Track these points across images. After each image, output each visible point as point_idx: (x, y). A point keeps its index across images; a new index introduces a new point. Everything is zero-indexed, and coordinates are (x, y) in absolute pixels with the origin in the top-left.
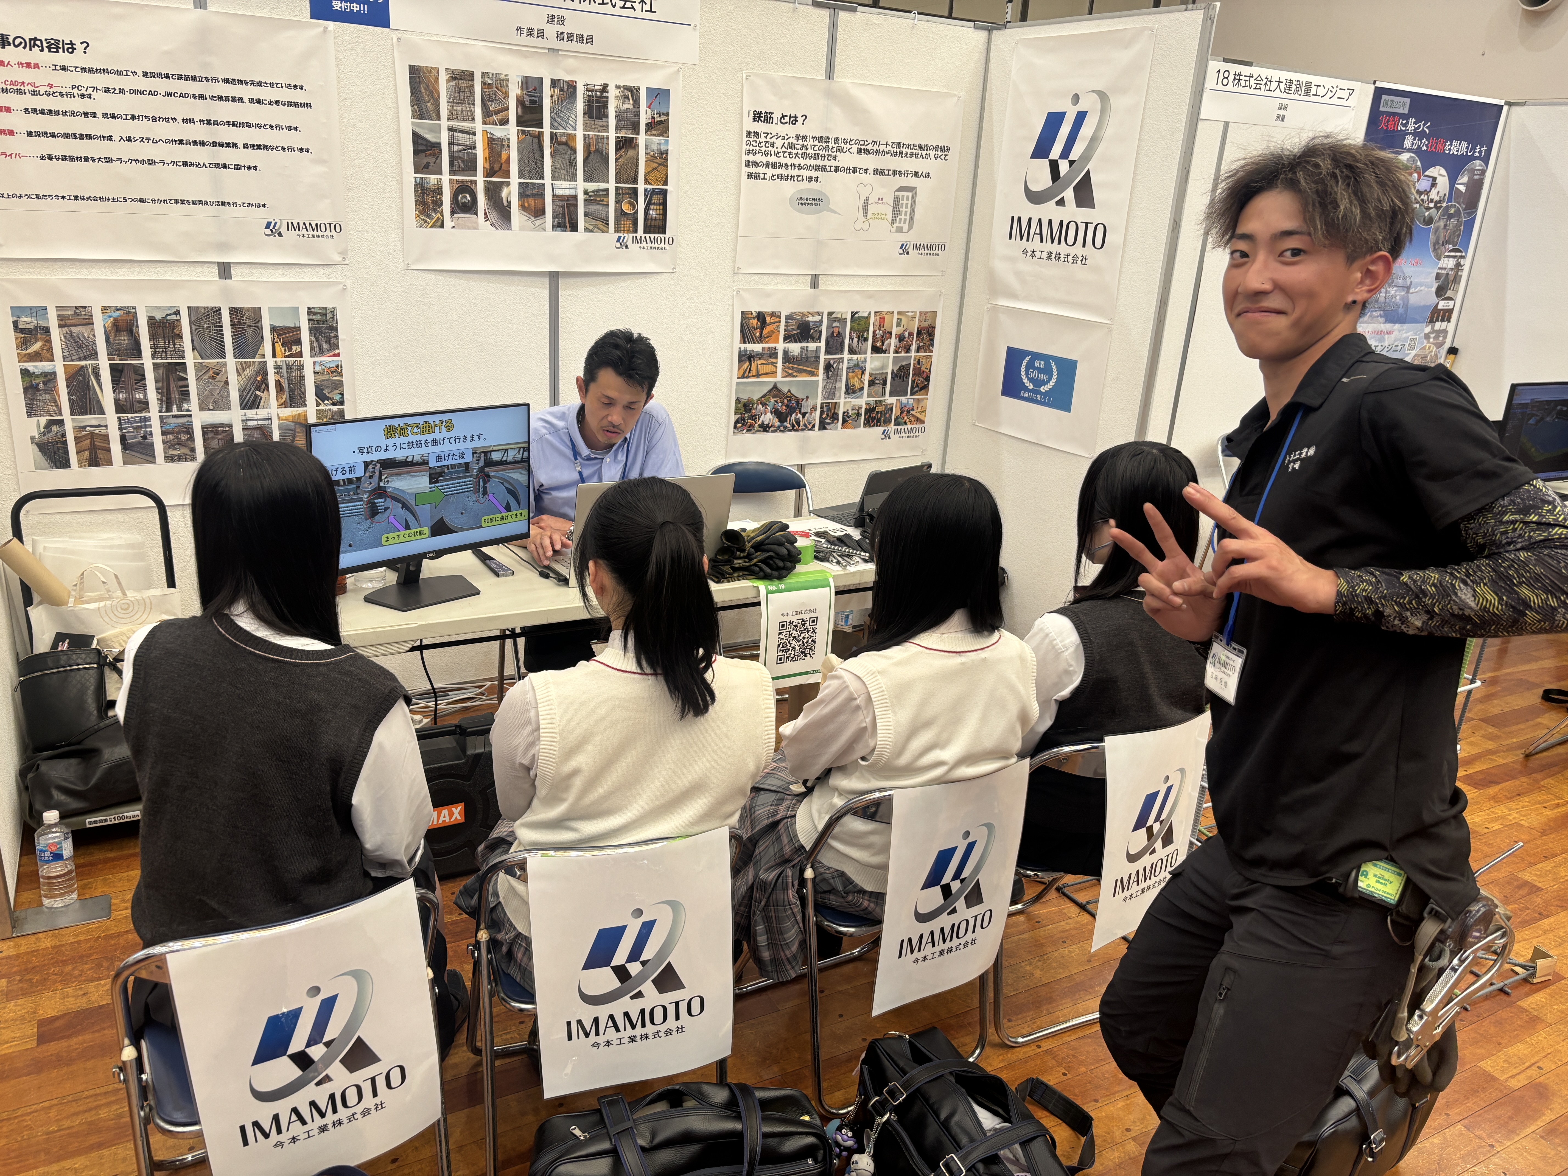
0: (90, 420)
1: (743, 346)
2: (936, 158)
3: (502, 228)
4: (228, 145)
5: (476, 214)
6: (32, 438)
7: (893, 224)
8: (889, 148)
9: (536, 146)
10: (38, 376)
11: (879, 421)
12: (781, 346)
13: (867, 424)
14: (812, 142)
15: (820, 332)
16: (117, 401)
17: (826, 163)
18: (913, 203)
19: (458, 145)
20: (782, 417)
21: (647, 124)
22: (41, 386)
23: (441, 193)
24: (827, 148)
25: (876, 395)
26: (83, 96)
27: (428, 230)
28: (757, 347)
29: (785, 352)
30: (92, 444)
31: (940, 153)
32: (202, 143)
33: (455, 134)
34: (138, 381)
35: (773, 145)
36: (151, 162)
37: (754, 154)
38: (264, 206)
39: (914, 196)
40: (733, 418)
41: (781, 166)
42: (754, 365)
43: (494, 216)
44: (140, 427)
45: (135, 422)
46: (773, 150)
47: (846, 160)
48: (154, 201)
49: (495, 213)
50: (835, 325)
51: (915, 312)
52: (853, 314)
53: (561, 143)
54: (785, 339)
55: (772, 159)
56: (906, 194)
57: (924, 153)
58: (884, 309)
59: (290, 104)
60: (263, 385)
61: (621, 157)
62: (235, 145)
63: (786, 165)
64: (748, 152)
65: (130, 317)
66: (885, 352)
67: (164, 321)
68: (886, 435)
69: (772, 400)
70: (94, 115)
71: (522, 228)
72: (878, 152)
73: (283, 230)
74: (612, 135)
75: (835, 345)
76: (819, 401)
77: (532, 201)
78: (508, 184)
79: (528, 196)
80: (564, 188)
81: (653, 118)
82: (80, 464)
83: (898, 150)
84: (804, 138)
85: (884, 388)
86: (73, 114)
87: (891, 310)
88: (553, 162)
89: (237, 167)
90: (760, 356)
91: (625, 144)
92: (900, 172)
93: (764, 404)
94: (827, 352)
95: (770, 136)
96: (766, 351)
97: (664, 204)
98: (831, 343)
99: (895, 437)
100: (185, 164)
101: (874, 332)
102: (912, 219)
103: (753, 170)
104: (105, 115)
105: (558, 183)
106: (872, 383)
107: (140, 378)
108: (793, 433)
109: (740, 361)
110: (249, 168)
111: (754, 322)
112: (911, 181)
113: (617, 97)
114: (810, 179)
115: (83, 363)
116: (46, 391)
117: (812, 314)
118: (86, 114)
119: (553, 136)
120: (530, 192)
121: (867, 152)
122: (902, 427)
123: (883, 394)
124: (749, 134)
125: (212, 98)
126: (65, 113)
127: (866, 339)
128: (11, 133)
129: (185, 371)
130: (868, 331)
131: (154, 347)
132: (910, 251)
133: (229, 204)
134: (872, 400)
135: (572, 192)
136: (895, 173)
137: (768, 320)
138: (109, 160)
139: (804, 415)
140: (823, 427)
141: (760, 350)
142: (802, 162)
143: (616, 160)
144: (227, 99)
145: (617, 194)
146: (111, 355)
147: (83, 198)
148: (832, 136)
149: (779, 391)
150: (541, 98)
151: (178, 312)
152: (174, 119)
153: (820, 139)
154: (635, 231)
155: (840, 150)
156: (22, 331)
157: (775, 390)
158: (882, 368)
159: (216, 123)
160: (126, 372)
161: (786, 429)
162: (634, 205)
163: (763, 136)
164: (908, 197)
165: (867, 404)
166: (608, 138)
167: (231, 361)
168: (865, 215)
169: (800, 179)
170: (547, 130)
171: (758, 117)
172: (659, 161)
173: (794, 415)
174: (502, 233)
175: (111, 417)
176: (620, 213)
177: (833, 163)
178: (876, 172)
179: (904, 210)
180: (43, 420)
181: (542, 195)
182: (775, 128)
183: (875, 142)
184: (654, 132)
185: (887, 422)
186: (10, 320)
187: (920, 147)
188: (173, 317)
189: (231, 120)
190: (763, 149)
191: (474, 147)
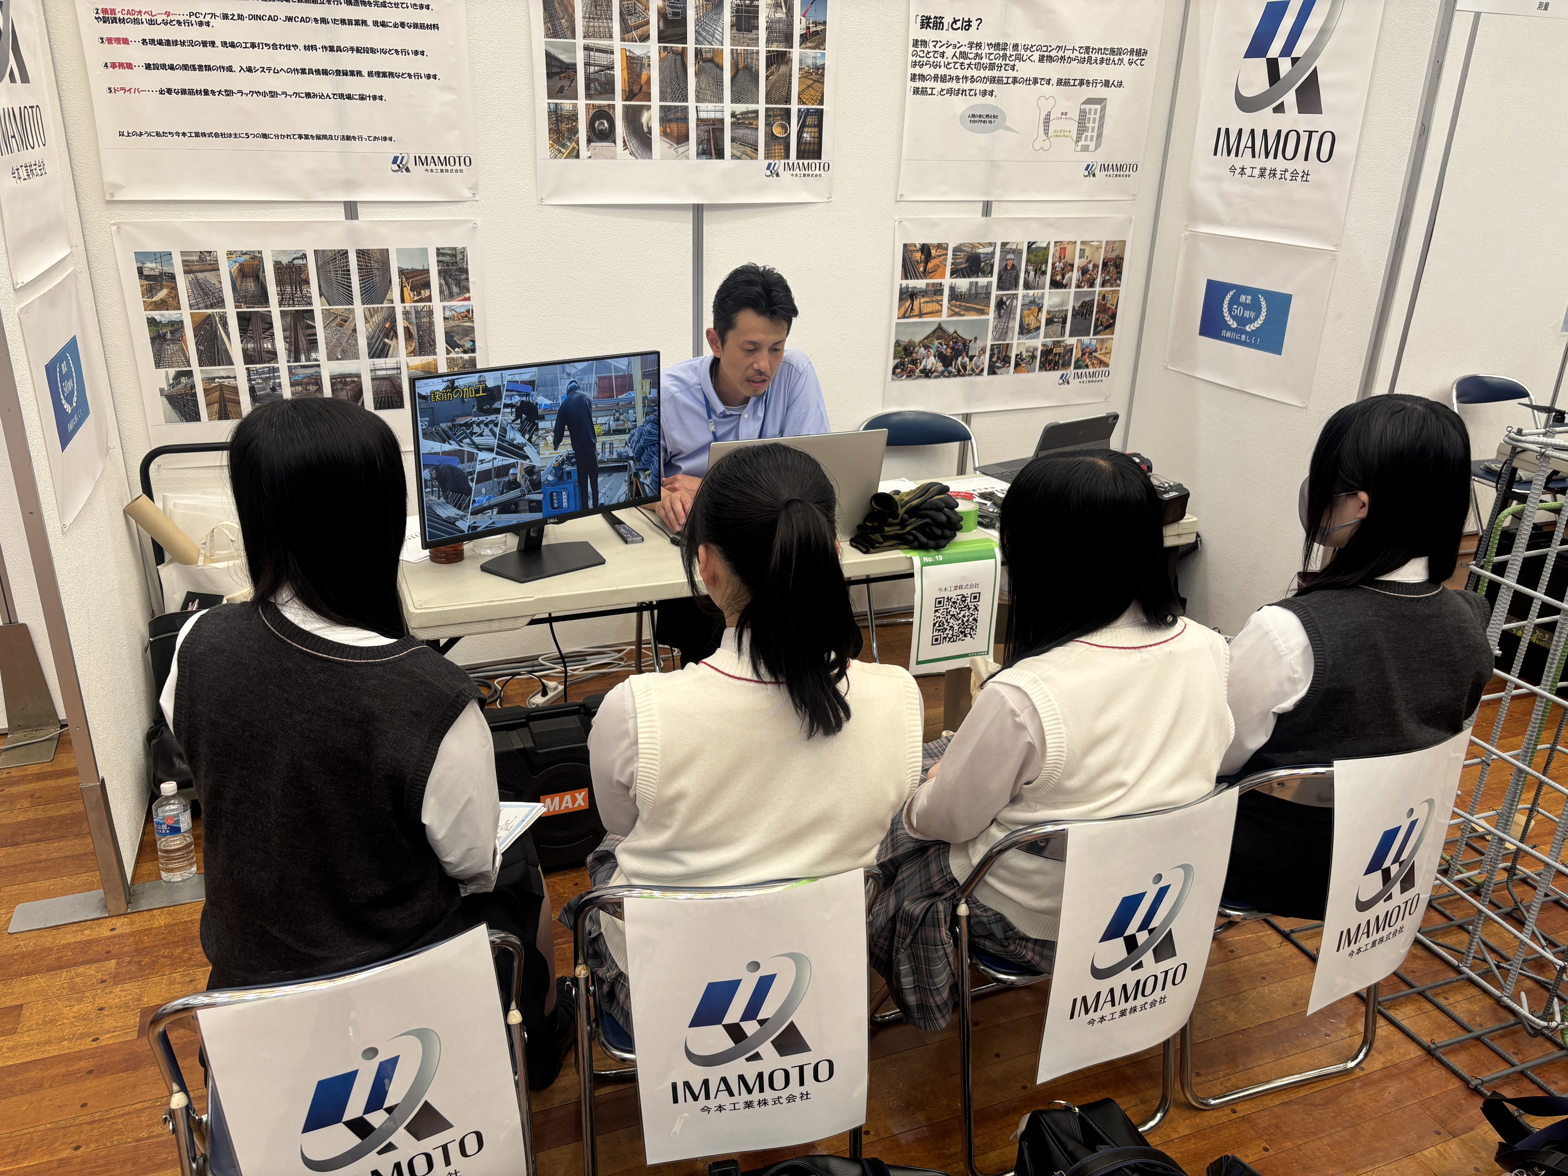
0: (219, 371)
1: (905, 283)
2: (1130, 63)
3: (642, 157)
4: (352, 73)
5: (614, 142)
6: (162, 390)
7: (1077, 141)
8: (1076, 53)
9: (679, 63)
10: (165, 325)
11: (1056, 363)
12: (947, 281)
13: (1043, 367)
14: (987, 51)
15: (992, 265)
16: (245, 351)
17: (1003, 73)
18: (1102, 118)
19: (595, 65)
20: (946, 360)
21: (801, 35)
22: (169, 336)
23: (576, 120)
24: (1005, 56)
25: (1055, 335)
26: (201, 24)
27: (562, 162)
28: (920, 284)
29: (952, 289)
30: (222, 395)
31: (1135, 58)
32: (325, 72)
33: (592, 53)
34: (265, 330)
35: (943, 55)
36: (273, 94)
37: (921, 66)
38: (391, 139)
39: (1103, 109)
40: (892, 363)
41: (951, 79)
42: (916, 303)
43: (633, 144)
44: (269, 378)
45: (264, 373)
46: (942, 61)
47: (1025, 70)
48: (277, 136)
49: (634, 141)
50: (1009, 257)
51: (1101, 242)
52: (1030, 245)
53: (706, 61)
54: (952, 274)
55: (942, 71)
56: (1093, 107)
57: (1117, 58)
58: (1065, 238)
59: (416, 26)
60: (391, 332)
61: (772, 74)
62: (359, 73)
63: (958, 78)
64: (914, 65)
65: (256, 262)
66: (1065, 286)
67: (291, 266)
68: (1065, 380)
69: (936, 343)
70: (213, 44)
71: (663, 157)
72: (1062, 58)
73: (411, 165)
74: (762, 49)
75: (1008, 279)
76: (989, 343)
77: (674, 126)
78: (649, 108)
79: (670, 121)
80: (709, 110)
81: (808, 28)
82: (210, 418)
83: (1086, 56)
84: (979, 45)
85: (1063, 328)
86: (192, 43)
87: (1073, 240)
88: (698, 82)
89: (362, 98)
90: (924, 293)
91: (777, 59)
92: (1088, 82)
93: (926, 347)
94: (1000, 287)
95: (939, 44)
96: (930, 288)
97: (820, 126)
98: (1004, 277)
99: (1074, 382)
100: (308, 95)
101: (1053, 264)
102: (1100, 135)
103: (920, 84)
104: (224, 44)
105: (703, 106)
106: (1049, 322)
107: (267, 326)
108: (958, 379)
109: (901, 299)
110: (375, 98)
111: (918, 256)
112: (1100, 92)
113: (769, 6)
114: (984, 93)
115: (210, 311)
116: (174, 341)
117: (984, 245)
118: (204, 44)
119: (698, 52)
120: (672, 116)
121: (1050, 59)
122: (1084, 371)
123: (1063, 334)
124: (916, 43)
125: (335, 21)
126: (183, 43)
127: (1044, 273)
128: (129, 66)
129: (313, 319)
130: (1047, 263)
131: (281, 293)
132: (1097, 172)
133: (354, 138)
134: (1049, 341)
135: (718, 115)
136: (1081, 83)
137: (933, 252)
138: (229, 93)
139: (971, 358)
140: (992, 371)
141: (924, 287)
142: (975, 73)
143: (767, 77)
144: (350, 22)
145: (768, 116)
146: (238, 302)
147: (204, 135)
148: (1011, 42)
149: (944, 331)
150: (685, 9)
151: (304, 256)
152: (295, 47)
153: (997, 46)
154: (787, 157)
155: (1019, 58)
156: (148, 278)
157: (939, 331)
158: (1062, 304)
159: (339, 49)
160: (253, 320)
161: (950, 375)
162: (786, 128)
163: (931, 44)
164: (1096, 110)
165: (1044, 345)
166: (758, 53)
167: (359, 308)
168: (1046, 131)
169: (972, 93)
170: (691, 46)
171: (926, 23)
172: (814, 77)
173: (960, 359)
174: (642, 162)
175: (239, 368)
176: (771, 138)
177: (1011, 74)
178: (1060, 82)
179: (1090, 125)
180: (172, 372)
181: (685, 119)
182: (946, 35)
183: (1060, 47)
184: (809, 45)
185: (1066, 365)
186: (134, 266)
187: (1113, 51)
188: (300, 262)
189: (355, 46)
190: (932, 60)
191: (611, 68)
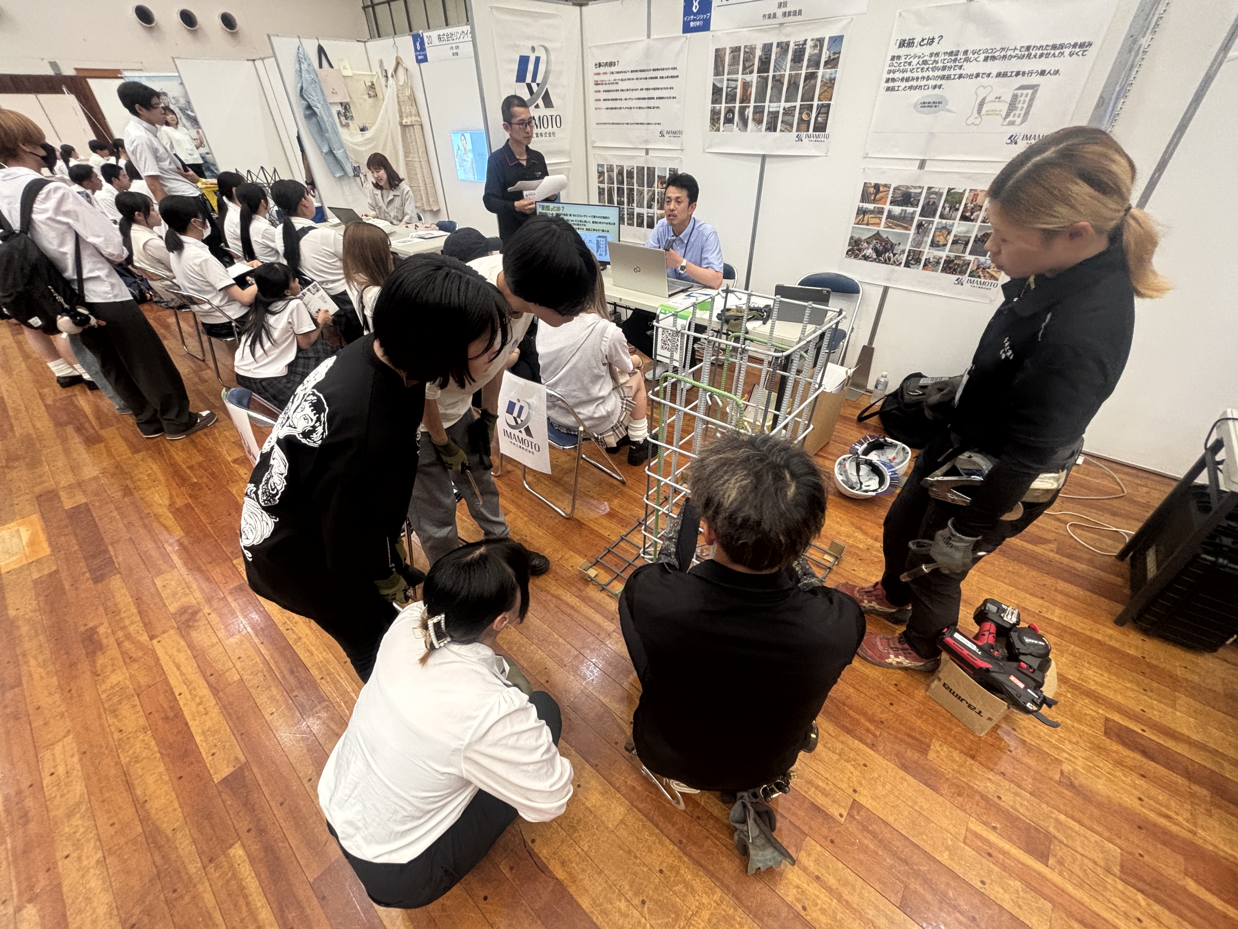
1: (861, 205)
2: (1071, 55)
3: (743, 131)
4: (652, 98)
5: (734, 124)
7: (1005, 119)
8: (1017, 52)
9: (765, 83)
10: (601, 189)
11: (955, 270)
12: (887, 207)
13: (944, 270)
14: (943, 57)
15: (919, 201)
17: (952, 72)
18: (1032, 100)
19: (730, 87)
20: (879, 253)
21: (825, 62)
22: (602, 192)
23: (720, 114)
24: (955, 60)
25: (957, 251)
26: (616, 83)
27: (714, 133)
28: (871, 206)
29: (889, 212)
32: (645, 99)
33: (730, 82)
35: (910, 64)
36: (631, 108)
37: (894, 73)
38: (660, 124)
40: (847, 248)
41: (913, 79)
42: (866, 217)
43: (740, 125)
46: (909, 68)
47: (969, 68)
48: (631, 124)
49: (741, 123)
50: (932, 196)
52: (950, 190)
53: (777, 81)
55: (907, 75)
59: (671, 77)
61: (806, 85)
62: (654, 98)
63: (918, 78)
64: (889, 72)
65: (622, 170)
66: (972, 221)
68: (959, 282)
69: (874, 242)
70: (619, 90)
71: (752, 131)
73: (665, 134)
74: (804, 72)
75: (929, 210)
76: (908, 248)
77: (758, 116)
78: (749, 107)
79: (757, 113)
80: (774, 107)
81: (830, 57)
83: (1026, 53)
84: (937, 54)
85: (965, 248)
88: (771, 92)
89: (654, 108)
90: (872, 212)
92: (1024, 73)
93: (868, 243)
94: (921, 215)
95: (909, 57)
96: (876, 210)
97: (827, 113)
98: (926, 209)
99: (967, 286)
100: (640, 108)
101: (966, 205)
102: (1027, 113)
103: (891, 84)
104: (622, 90)
105: (771, 104)
106: (955, 242)
107: (623, 193)
108: (884, 265)
109: (858, 214)
110: (658, 108)
111: (872, 190)
112: (1035, 80)
113: (811, 47)
114: (935, 87)
115: (611, 186)
116: (603, 194)
117: (915, 188)
119: (774, 77)
120: (758, 111)
121: (994, 58)
122: (976, 279)
123: (964, 252)
124: (893, 58)
125: (649, 78)
126: (612, 91)
127: (957, 210)
129: (634, 191)
130: (960, 203)
131: (627, 181)
132: (1018, 141)
133: (650, 124)
134: (952, 255)
135: (777, 109)
137: (881, 189)
138: (620, 109)
140: (907, 265)
141: (872, 208)
143: (804, 87)
145: (801, 109)
146: (617, 183)
147: (619, 124)
148: (962, 49)
149: (880, 236)
150: (770, 55)
151: (634, 168)
152: (638, 89)
153: (951, 53)
154: (808, 131)
155: (967, 60)
156: (599, 173)
157: (877, 236)
158: (967, 232)
159: (649, 89)
160: (620, 190)
161: (880, 261)
162: (809, 115)
163: (903, 57)
165: (947, 257)
166: (801, 74)
167: (646, 189)
168: (979, 112)
169: (926, 87)
170: (771, 74)
172: (829, 85)
174: (743, 133)
176: (801, 120)
177: (958, 72)
178: (999, 75)
179: (1020, 106)
181: (763, 112)
182: (916, 50)
183: (1003, 49)
184: (829, 66)
185: (963, 272)
186: (596, 168)
187: (1054, 47)
188: (632, 170)
189: (654, 87)
190: (902, 68)
191: (736, 88)
